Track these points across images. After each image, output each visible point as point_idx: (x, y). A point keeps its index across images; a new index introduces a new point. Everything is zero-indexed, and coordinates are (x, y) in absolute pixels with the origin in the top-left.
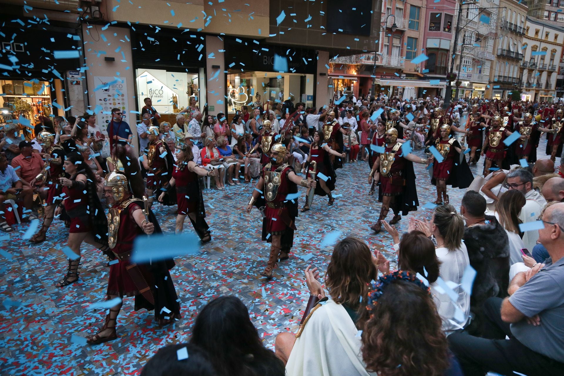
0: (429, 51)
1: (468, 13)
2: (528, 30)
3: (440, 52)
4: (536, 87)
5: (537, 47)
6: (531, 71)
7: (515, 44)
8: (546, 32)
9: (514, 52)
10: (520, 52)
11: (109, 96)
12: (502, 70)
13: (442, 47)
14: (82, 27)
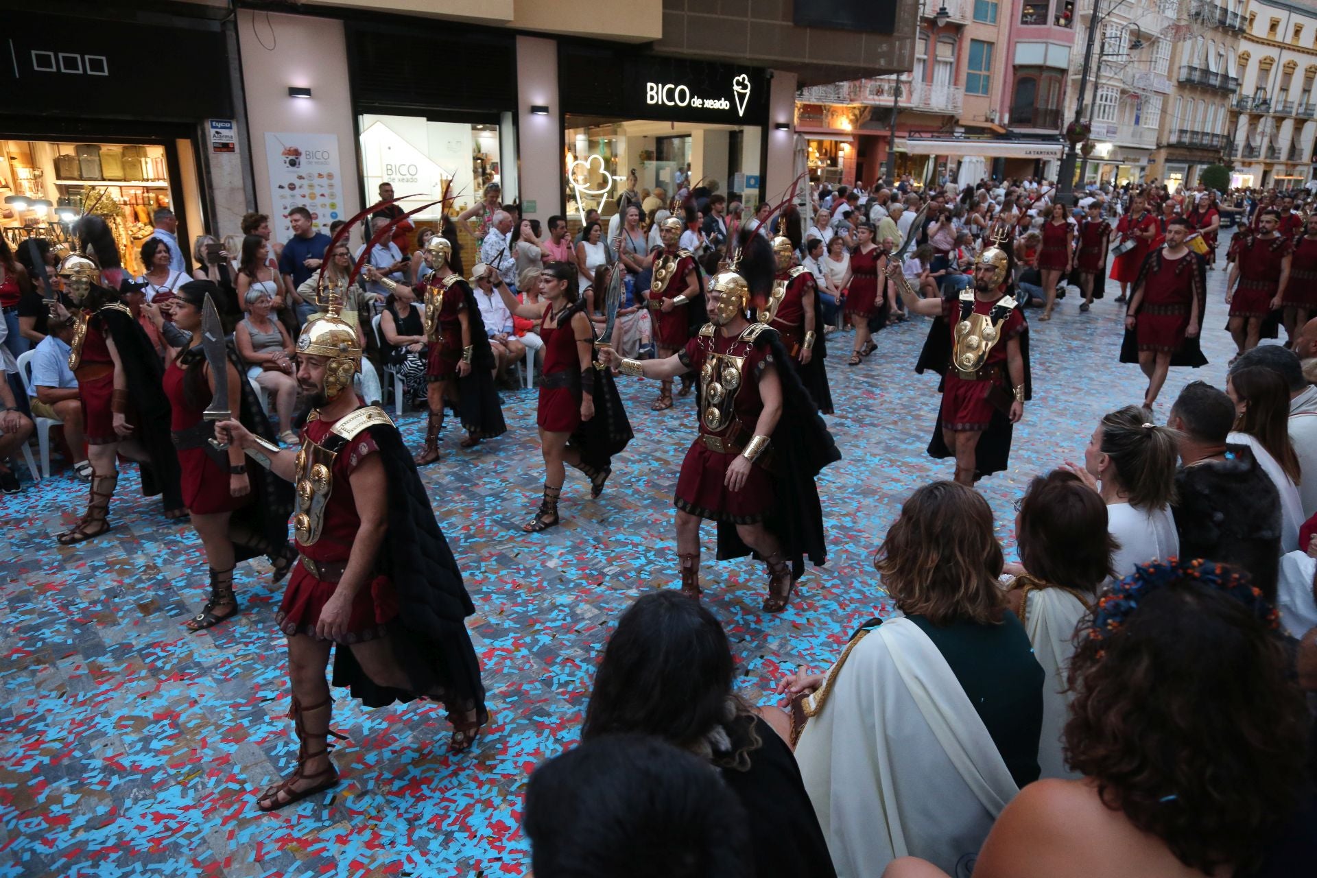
0: (1021, 74)
2: (1252, 20)
3: (1045, 74)
4: (1266, 158)
5: (1273, 60)
6: (1255, 118)
7: (1221, 56)
8: (1296, 25)
9: (1216, 74)
10: (1232, 73)
11: (301, 177)
12: (1189, 116)
13: (1050, 63)
14: (235, 16)
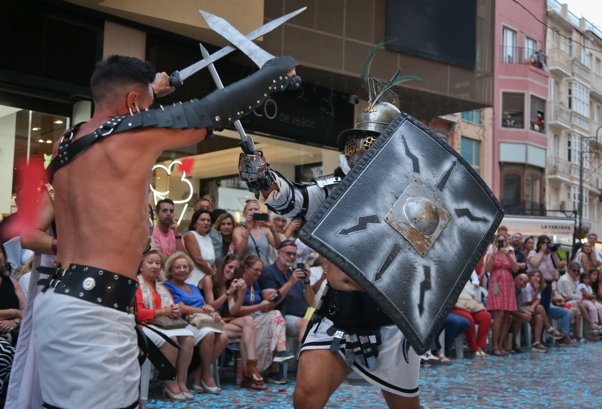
0: (507, 170)
1: (570, 99)
3: (527, 172)
13: (531, 161)
